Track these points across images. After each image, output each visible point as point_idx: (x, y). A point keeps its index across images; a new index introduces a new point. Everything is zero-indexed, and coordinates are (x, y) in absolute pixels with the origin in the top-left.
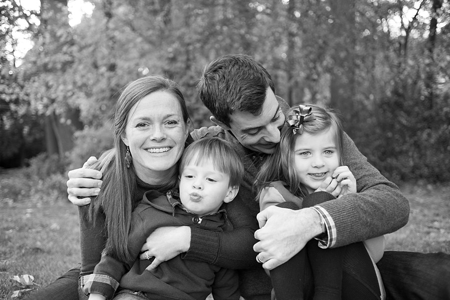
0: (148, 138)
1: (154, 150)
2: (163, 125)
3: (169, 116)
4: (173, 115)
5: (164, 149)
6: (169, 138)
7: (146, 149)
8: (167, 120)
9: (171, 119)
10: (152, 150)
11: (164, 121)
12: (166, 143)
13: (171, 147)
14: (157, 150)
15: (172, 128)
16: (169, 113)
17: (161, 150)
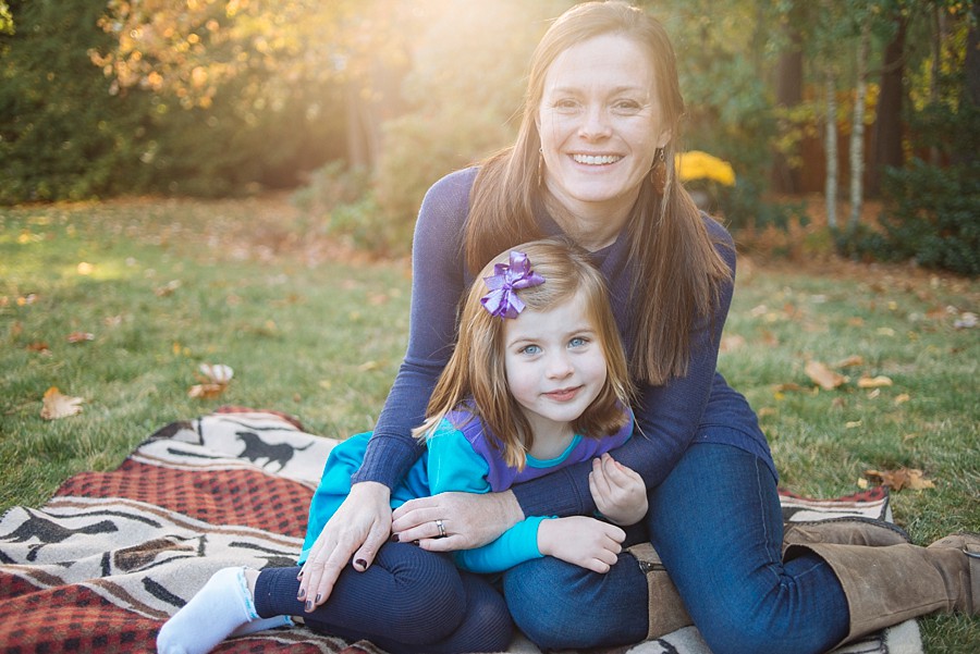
0: (575, 131)
1: (585, 159)
2: (609, 109)
3: (620, 90)
4: (631, 88)
5: (604, 160)
6: (618, 137)
7: (571, 155)
8: (616, 97)
9: (627, 96)
10: (579, 158)
11: (612, 100)
12: (610, 147)
13: (621, 156)
14: (589, 160)
15: (625, 115)
16: (622, 83)
17: (598, 160)
